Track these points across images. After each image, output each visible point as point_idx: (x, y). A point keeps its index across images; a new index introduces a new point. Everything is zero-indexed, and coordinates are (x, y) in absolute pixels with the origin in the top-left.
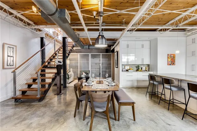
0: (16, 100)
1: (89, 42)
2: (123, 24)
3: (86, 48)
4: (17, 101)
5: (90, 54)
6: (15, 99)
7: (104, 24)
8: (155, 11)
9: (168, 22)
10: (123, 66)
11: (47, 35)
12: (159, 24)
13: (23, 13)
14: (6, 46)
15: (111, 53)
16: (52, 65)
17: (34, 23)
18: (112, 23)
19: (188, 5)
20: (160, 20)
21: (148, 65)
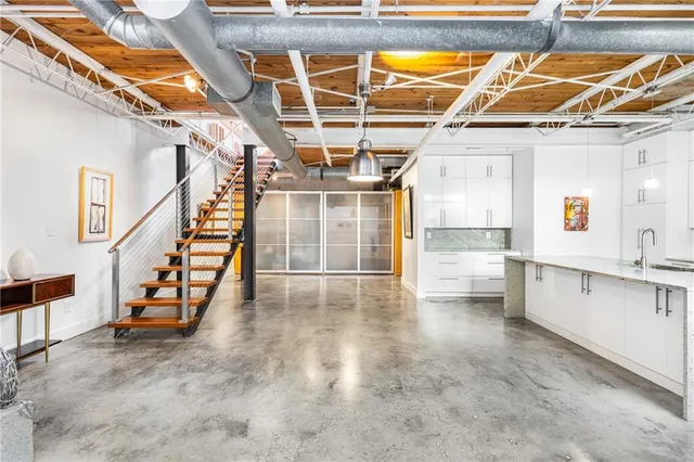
0: (119, 330)
1: (324, 157)
2: (427, 109)
3: (313, 178)
4: (122, 335)
5: (323, 195)
6: (116, 329)
7: (372, 109)
8: (516, 80)
9: (563, 103)
10: (429, 234)
11: (194, 137)
12: (534, 110)
13: (143, 82)
14: (88, 176)
15: (391, 192)
16: (206, 230)
17: (163, 105)
18: (395, 106)
19: (610, 62)
20: (538, 97)
21: (507, 231)
